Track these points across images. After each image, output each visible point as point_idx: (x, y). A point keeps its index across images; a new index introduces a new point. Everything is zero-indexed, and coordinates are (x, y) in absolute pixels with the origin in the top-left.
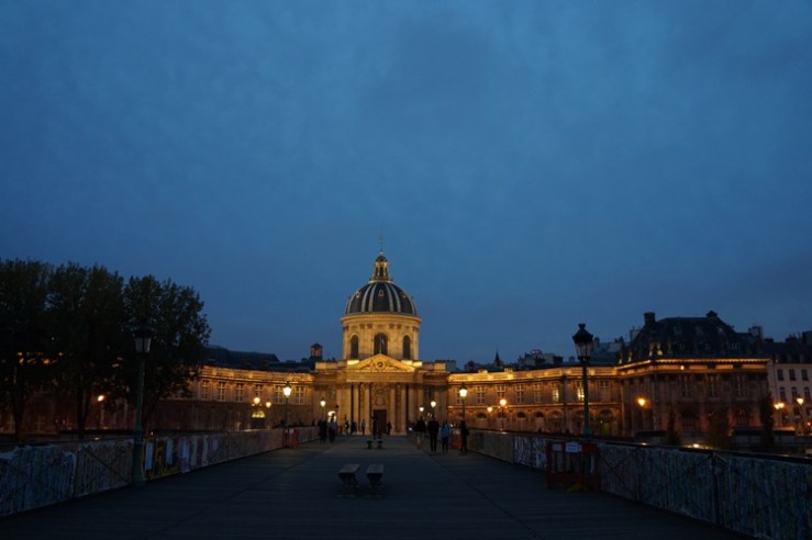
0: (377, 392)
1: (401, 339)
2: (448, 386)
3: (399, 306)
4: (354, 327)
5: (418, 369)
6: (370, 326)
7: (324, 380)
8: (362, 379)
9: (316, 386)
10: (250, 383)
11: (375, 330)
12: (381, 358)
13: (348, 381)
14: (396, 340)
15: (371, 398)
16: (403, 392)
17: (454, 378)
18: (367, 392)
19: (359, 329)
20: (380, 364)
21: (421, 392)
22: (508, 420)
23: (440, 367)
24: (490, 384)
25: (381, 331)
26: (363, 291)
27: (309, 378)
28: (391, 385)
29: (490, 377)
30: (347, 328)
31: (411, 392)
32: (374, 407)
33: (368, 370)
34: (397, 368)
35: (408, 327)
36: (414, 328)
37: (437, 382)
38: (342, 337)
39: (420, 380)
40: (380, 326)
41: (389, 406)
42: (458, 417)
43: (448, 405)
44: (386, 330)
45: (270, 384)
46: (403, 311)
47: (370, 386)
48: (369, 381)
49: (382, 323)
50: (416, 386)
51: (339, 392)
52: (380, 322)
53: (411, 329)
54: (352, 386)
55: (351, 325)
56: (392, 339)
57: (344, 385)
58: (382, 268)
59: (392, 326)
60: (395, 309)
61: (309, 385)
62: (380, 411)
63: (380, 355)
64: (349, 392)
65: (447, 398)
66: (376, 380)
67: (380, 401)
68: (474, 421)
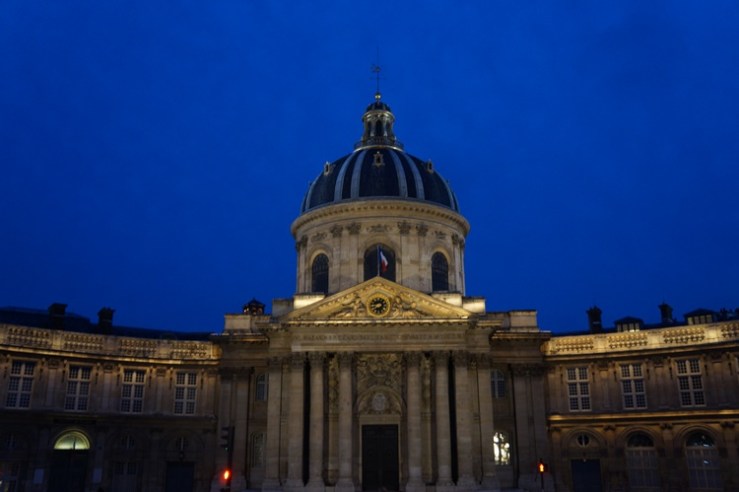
0: (372, 379)
1: (427, 259)
2: (546, 366)
3: (420, 186)
4: (320, 237)
5: (475, 317)
6: (354, 229)
7: (244, 355)
8: (331, 343)
9: (224, 371)
10: (54, 361)
11: (366, 238)
12: (380, 288)
13: (297, 348)
14: (416, 262)
15: (355, 396)
16: (442, 376)
17: (560, 346)
18: (345, 377)
19: (329, 240)
20: (379, 305)
21: (485, 377)
22: (723, 452)
23: (524, 321)
24: (657, 357)
25: (381, 239)
26: (338, 164)
27: (211, 352)
28: (406, 360)
29: (655, 341)
30: (304, 241)
31: (461, 375)
32: (367, 419)
33: (347, 319)
34: (422, 313)
35: (441, 235)
36: (454, 238)
37: (520, 357)
38: (295, 264)
39: (482, 347)
40: (377, 229)
41: (405, 418)
42: (575, 444)
43: (549, 413)
44: (393, 236)
45: (110, 365)
46: (429, 197)
47: (353, 360)
48: (349, 349)
49: (383, 222)
50: (472, 361)
51: (274, 382)
52: (376, 218)
53: (449, 240)
54: (307, 364)
55: (311, 234)
56: (405, 259)
57: (288, 361)
58: (379, 123)
59: (404, 229)
60: (412, 194)
61: (207, 368)
62: (379, 429)
63: (378, 278)
64: (297, 378)
65: (547, 395)
66: (368, 345)
67: (380, 403)
68: (620, 452)
